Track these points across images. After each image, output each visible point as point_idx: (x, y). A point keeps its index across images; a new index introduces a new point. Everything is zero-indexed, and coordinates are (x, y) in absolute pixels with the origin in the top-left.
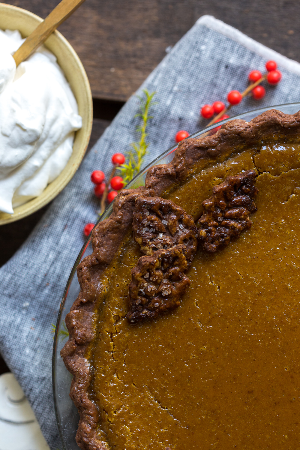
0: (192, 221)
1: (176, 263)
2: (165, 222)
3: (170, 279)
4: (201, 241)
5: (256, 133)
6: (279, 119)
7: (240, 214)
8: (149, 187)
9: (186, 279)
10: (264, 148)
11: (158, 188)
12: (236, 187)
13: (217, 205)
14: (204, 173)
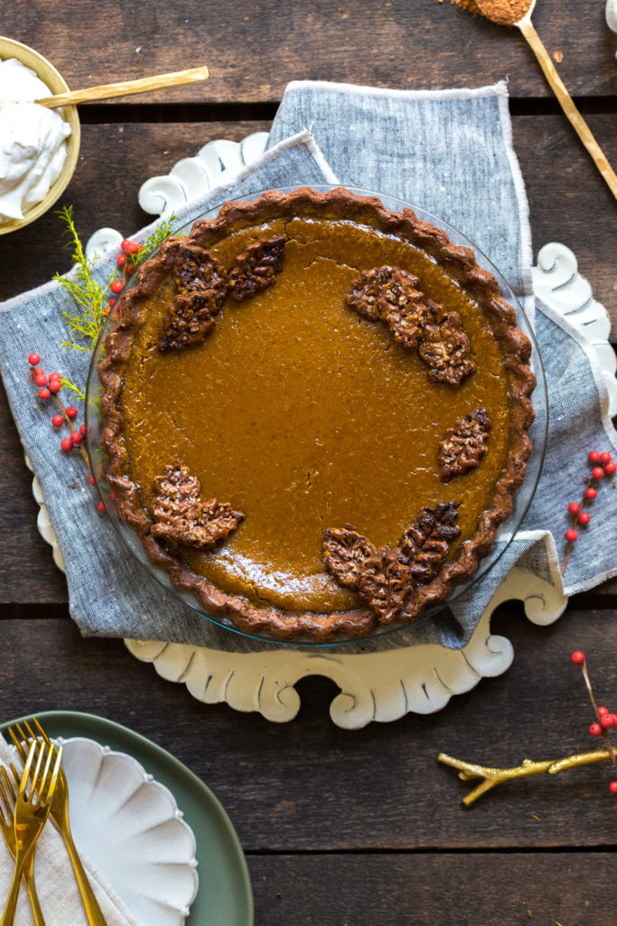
0: (225, 272)
1: (207, 305)
2: (202, 269)
3: (199, 318)
4: (230, 290)
5: (290, 205)
6: (312, 196)
7: (267, 271)
8: (193, 238)
9: (212, 320)
10: (296, 219)
11: (201, 239)
12: (266, 248)
13: (247, 260)
14: (241, 232)
